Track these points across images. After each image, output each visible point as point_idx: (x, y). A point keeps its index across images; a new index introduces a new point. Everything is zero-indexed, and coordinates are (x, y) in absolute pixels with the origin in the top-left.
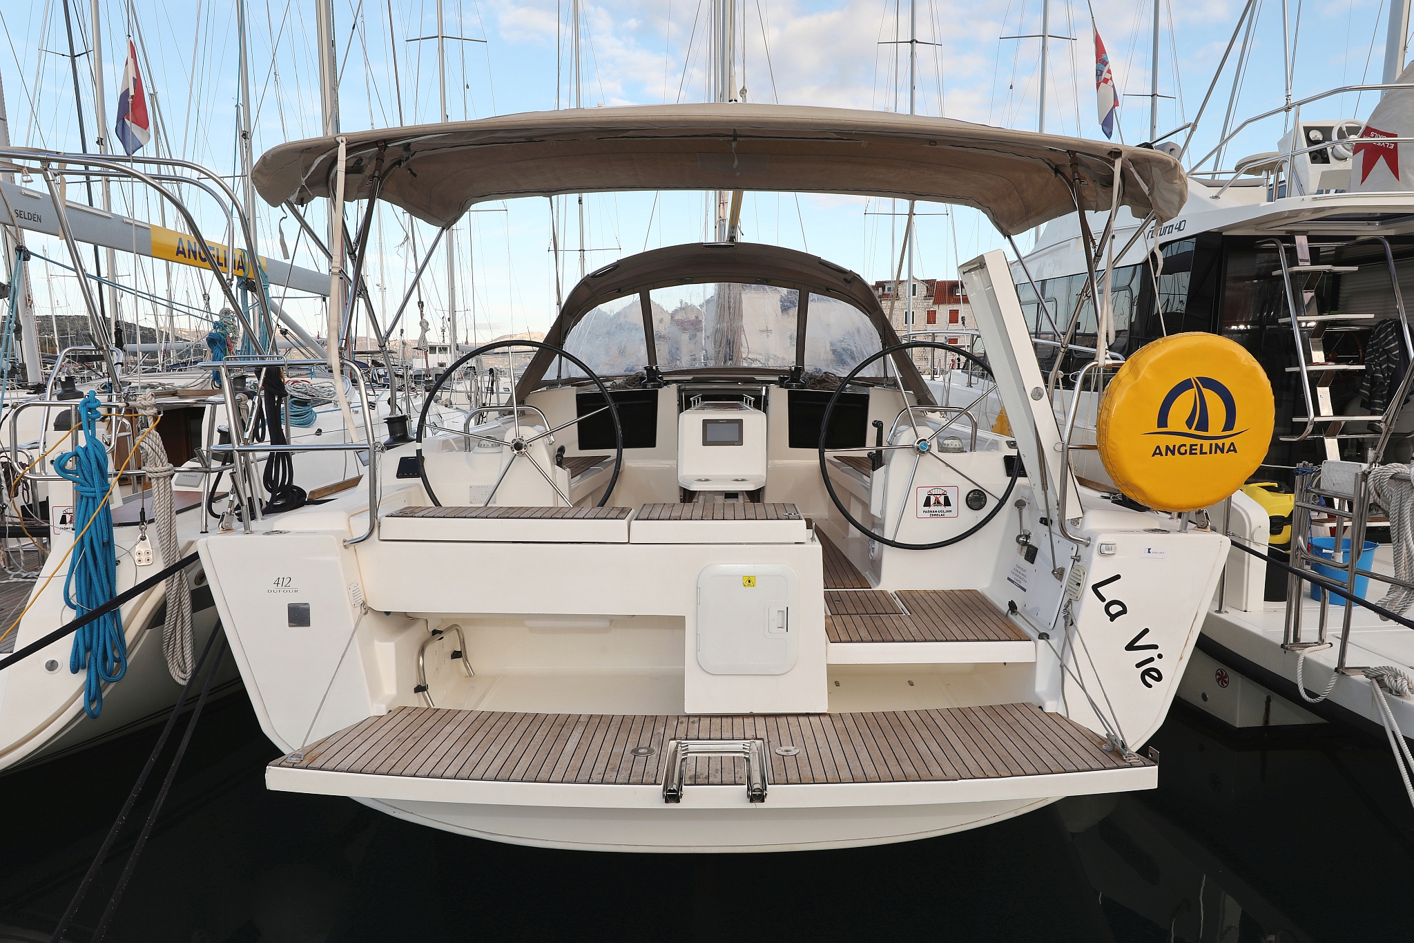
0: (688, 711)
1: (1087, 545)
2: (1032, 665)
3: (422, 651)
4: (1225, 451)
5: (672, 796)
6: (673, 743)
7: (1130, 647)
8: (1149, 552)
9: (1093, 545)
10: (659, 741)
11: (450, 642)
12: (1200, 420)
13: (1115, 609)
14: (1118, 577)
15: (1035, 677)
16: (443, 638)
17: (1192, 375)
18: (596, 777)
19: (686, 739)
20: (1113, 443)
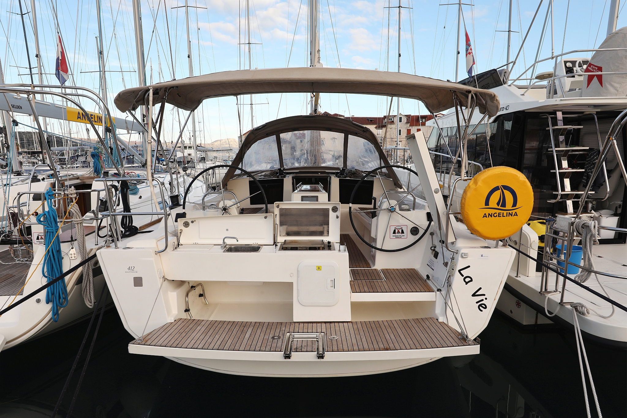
0: (295, 320)
1: (457, 253)
2: (434, 302)
3: (187, 295)
4: (513, 215)
5: (288, 356)
6: (288, 334)
7: (474, 295)
8: (482, 256)
9: (459, 253)
10: (283, 333)
11: (198, 290)
12: (502, 202)
13: (468, 280)
14: (469, 267)
15: (435, 308)
16: (195, 289)
17: (499, 184)
18: (257, 348)
19: (294, 333)
20: (467, 212)
